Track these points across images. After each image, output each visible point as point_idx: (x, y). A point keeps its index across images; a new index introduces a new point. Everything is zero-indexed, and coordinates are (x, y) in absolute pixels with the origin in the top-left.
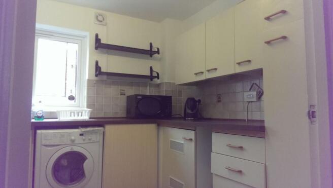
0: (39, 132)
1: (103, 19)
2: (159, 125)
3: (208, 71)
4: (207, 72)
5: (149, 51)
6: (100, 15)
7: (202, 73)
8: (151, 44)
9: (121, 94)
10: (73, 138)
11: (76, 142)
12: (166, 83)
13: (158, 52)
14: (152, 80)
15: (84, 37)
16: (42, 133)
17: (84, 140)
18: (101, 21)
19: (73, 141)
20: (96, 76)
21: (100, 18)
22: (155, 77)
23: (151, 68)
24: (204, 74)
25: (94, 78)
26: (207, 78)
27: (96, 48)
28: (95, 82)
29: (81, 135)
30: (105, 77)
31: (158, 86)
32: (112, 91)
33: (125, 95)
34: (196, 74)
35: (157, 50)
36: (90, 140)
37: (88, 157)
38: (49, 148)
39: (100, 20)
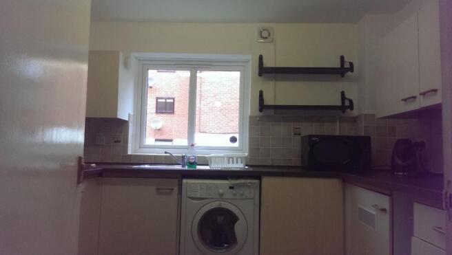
0: (185, 181)
1: (269, 35)
2: (344, 181)
3: (424, 94)
4: (421, 96)
5: (338, 68)
6: (264, 30)
7: (414, 97)
8: (342, 58)
9: (295, 134)
10: (221, 191)
11: (225, 196)
12: (365, 115)
13: (351, 69)
14: (344, 112)
15: (247, 62)
16: (187, 183)
17: (234, 195)
18: (267, 38)
19: (221, 195)
20: (261, 110)
21: (265, 34)
22: (348, 107)
23: (343, 94)
24: (417, 100)
25: (258, 113)
26: (422, 106)
27: (260, 74)
28: (258, 119)
29: (231, 188)
30: (272, 112)
31: (354, 120)
32: (282, 130)
33: (300, 134)
34: (405, 100)
35: (349, 66)
36: (242, 195)
37: (239, 217)
38: (195, 202)
39: (265, 35)
